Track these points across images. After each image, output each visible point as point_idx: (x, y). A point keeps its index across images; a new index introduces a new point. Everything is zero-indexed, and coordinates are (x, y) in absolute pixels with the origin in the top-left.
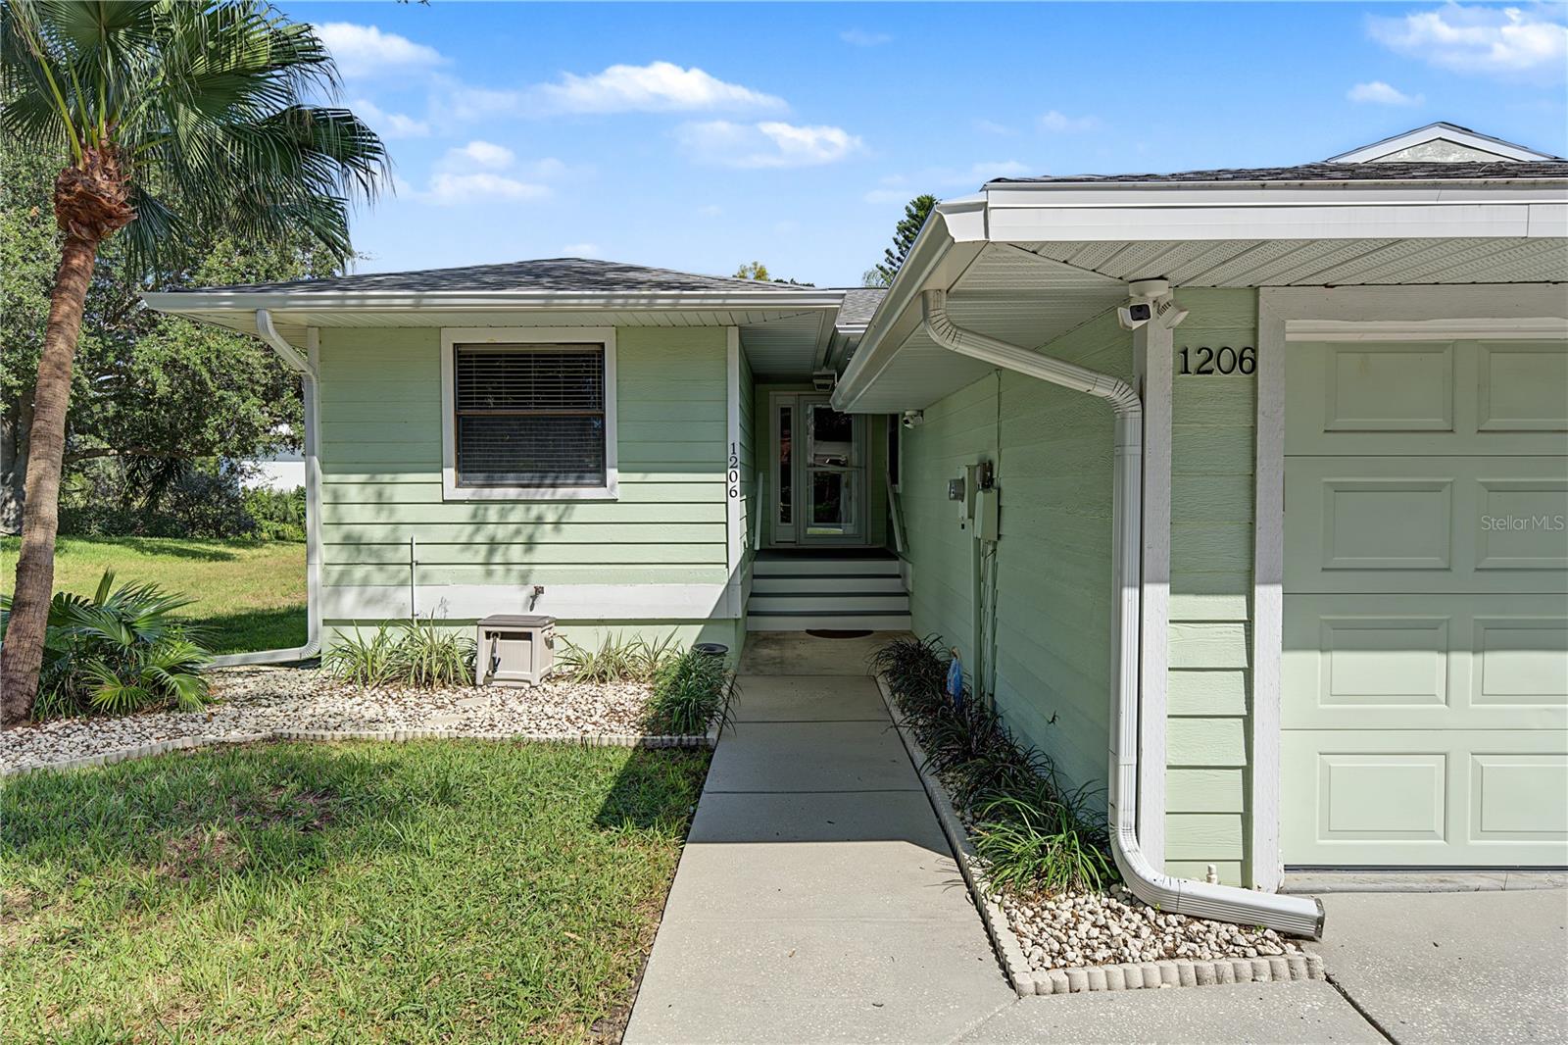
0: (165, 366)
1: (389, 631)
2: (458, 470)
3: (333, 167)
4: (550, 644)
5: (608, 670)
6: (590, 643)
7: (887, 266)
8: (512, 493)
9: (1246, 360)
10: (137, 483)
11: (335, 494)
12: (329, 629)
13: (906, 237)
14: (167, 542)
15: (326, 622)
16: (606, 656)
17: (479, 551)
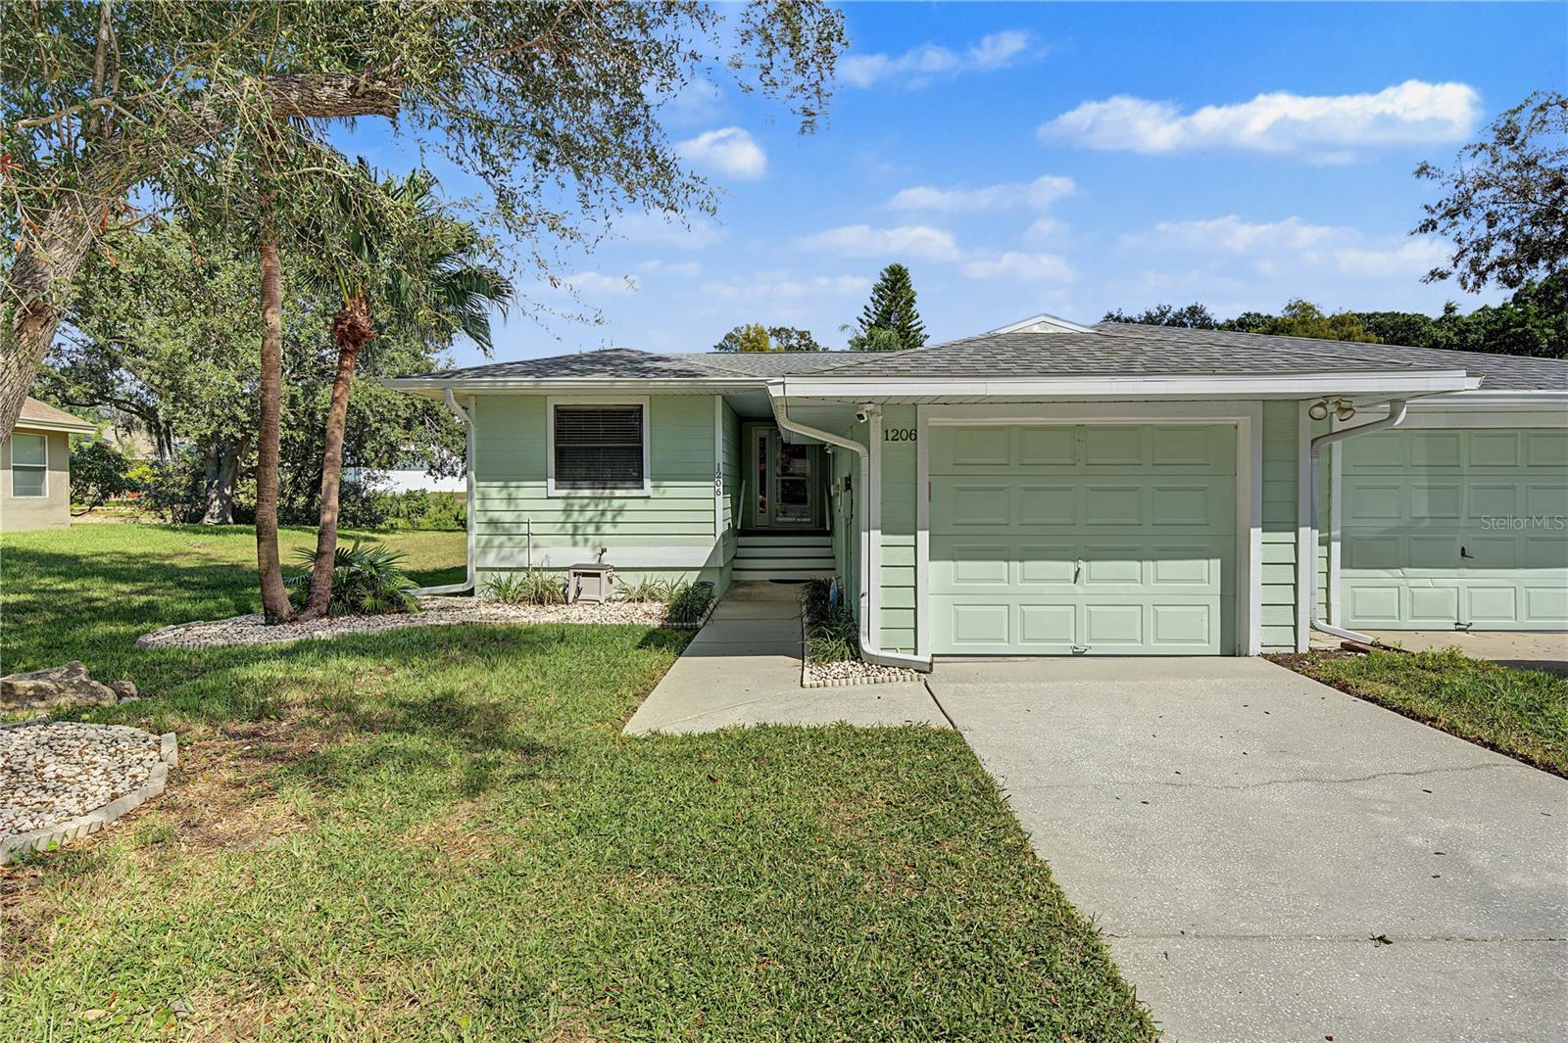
1: (515, 574)
2: (556, 480)
3: (484, 301)
4: (611, 581)
5: (646, 595)
6: (633, 581)
7: (865, 318)
8: (587, 493)
9: (913, 435)
11: (483, 494)
12: (480, 573)
13: (880, 296)
15: (478, 569)
16: (644, 588)
17: (569, 528)
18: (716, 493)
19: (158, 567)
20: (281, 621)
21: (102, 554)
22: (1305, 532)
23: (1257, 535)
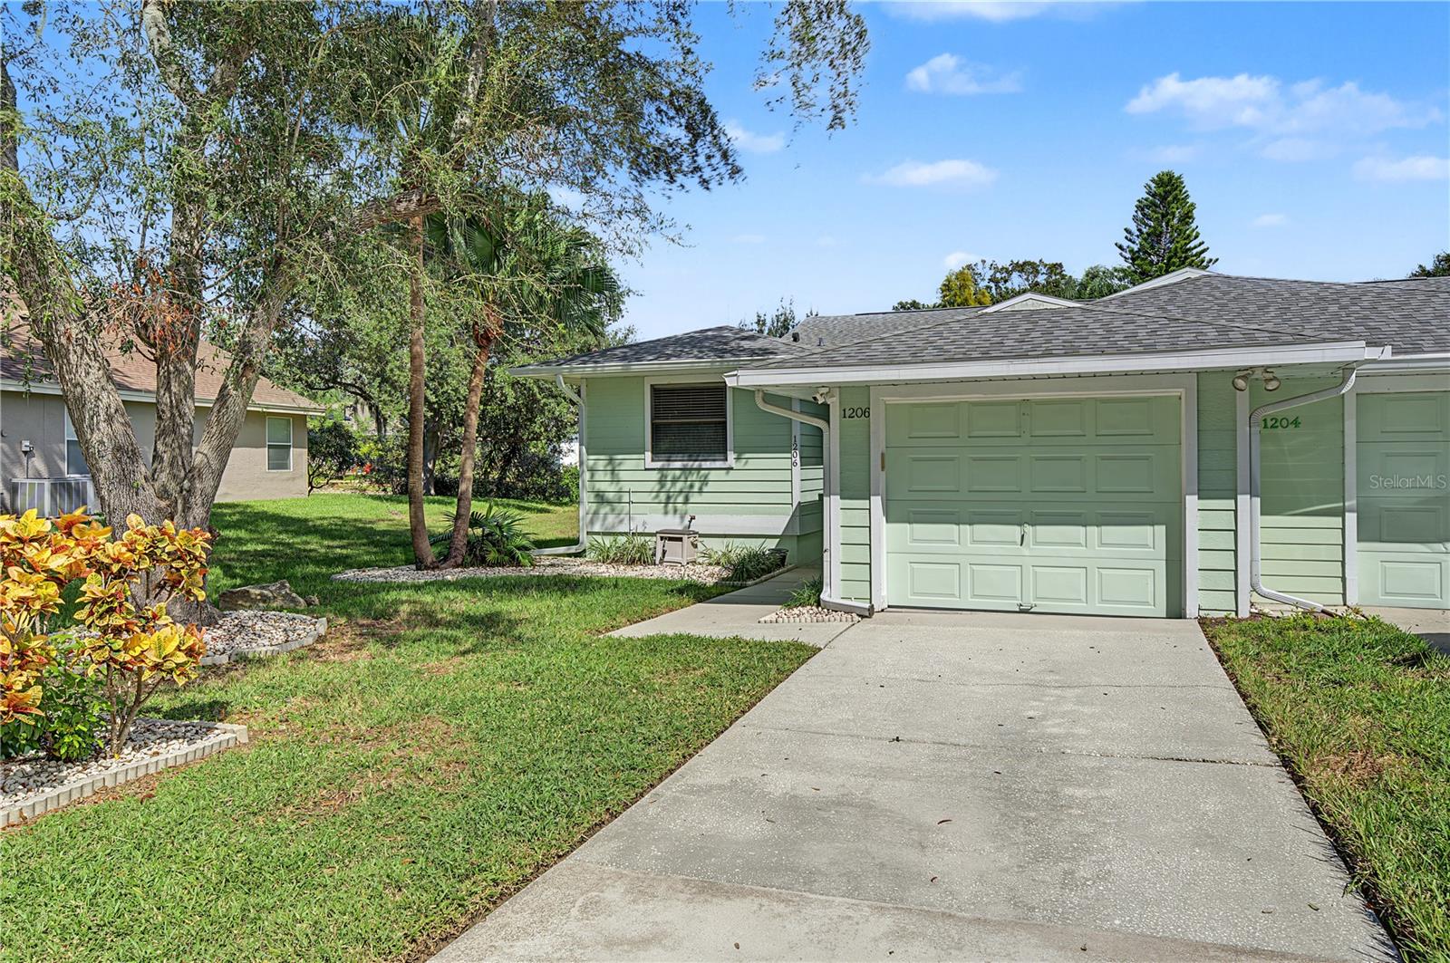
0: (513, 385)
1: (618, 538)
2: (653, 453)
4: (694, 545)
6: (716, 546)
8: (678, 465)
9: (866, 413)
10: (492, 461)
11: (592, 466)
12: (590, 536)
13: (1145, 214)
14: (512, 501)
15: (588, 533)
16: (724, 553)
17: (663, 497)
18: (794, 464)
19: (361, 529)
20: (427, 568)
21: (324, 518)
22: (1243, 499)
23: (1192, 502)
